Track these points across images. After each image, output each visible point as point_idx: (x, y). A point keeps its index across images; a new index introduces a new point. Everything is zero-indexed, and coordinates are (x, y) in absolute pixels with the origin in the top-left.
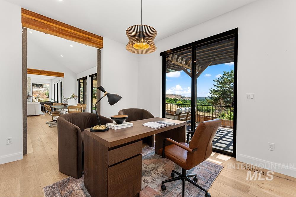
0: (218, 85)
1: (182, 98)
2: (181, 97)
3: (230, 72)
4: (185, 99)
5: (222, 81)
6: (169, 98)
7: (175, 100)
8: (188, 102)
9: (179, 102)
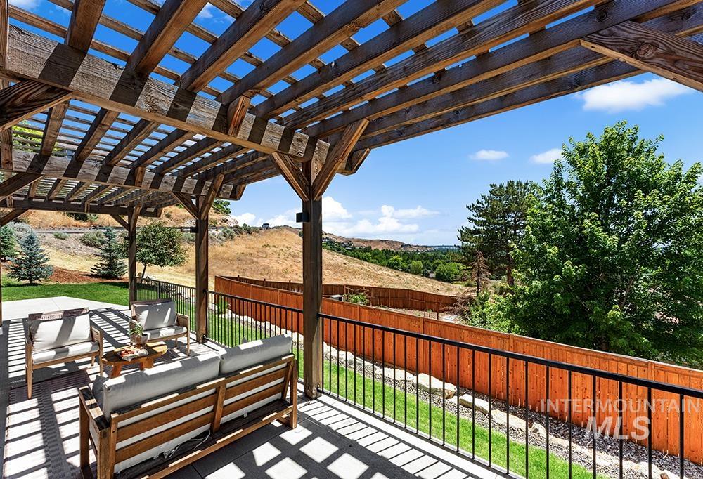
0: (477, 219)
1: (402, 248)
2: (402, 246)
3: (505, 185)
4: (411, 250)
5: (487, 209)
6: (373, 249)
7: (388, 253)
8: (416, 257)
9: (395, 257)
